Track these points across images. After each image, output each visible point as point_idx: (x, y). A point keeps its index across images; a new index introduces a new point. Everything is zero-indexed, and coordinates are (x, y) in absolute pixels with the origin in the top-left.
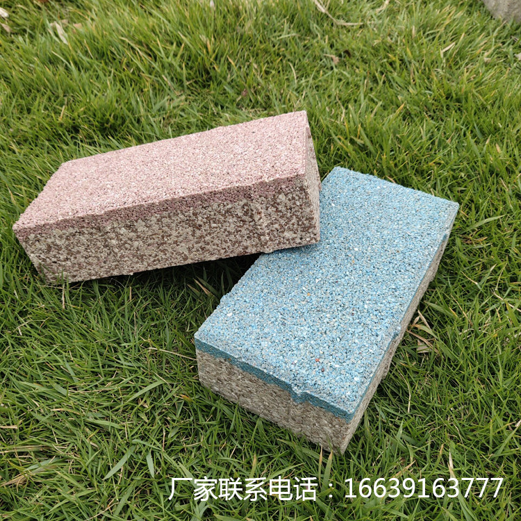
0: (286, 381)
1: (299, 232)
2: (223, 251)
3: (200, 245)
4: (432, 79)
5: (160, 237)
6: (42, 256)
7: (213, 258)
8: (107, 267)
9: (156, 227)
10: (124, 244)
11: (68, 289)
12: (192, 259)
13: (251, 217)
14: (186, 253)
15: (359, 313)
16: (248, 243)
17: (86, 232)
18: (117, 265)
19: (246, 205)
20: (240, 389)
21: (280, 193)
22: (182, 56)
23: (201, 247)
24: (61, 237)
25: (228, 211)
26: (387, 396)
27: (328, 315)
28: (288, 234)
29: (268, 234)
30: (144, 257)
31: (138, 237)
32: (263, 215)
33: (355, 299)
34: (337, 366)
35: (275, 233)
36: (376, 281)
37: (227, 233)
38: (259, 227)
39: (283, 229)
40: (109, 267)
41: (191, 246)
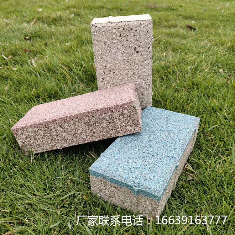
0: (130, 184)
1: (133, 126)
2: (101, 136)
3: (91, 134)
4: (186, 78)
5: (74, 130)
6: (23, 141)
7: (97, 140)
8: (51, 146)
9: (73, 126)
10: (59, 135)
11: (34, 156)
12: (88, 141)
13: (113, 120)
14: (85, 138)
15: (160, 158)
16: (112, 132)
17: (43, 130)
18: (56, 144)
19: (111, 115)
20: (110, 193)
21: (125, 109)
22: (83, 71)
23: (92, 135)
24: (32, 132)
25: (103, 118)
26: (176, 198)
27: (147, 159)
28: (129, 128)
29: (120, 128)
30: (67, 140)
31: (65, 131)
32: (118, 119)
33: (158, 153)
34: (152, 178)
35: (123, 127)
36: (167, 146)
37: (103, 128)
38: (116, 125)
39: (126, 126)
40: (52, 146)
41: (87, 134)
